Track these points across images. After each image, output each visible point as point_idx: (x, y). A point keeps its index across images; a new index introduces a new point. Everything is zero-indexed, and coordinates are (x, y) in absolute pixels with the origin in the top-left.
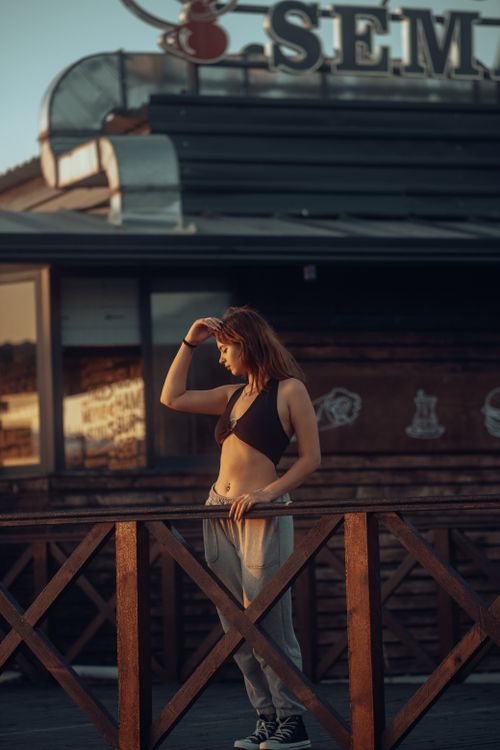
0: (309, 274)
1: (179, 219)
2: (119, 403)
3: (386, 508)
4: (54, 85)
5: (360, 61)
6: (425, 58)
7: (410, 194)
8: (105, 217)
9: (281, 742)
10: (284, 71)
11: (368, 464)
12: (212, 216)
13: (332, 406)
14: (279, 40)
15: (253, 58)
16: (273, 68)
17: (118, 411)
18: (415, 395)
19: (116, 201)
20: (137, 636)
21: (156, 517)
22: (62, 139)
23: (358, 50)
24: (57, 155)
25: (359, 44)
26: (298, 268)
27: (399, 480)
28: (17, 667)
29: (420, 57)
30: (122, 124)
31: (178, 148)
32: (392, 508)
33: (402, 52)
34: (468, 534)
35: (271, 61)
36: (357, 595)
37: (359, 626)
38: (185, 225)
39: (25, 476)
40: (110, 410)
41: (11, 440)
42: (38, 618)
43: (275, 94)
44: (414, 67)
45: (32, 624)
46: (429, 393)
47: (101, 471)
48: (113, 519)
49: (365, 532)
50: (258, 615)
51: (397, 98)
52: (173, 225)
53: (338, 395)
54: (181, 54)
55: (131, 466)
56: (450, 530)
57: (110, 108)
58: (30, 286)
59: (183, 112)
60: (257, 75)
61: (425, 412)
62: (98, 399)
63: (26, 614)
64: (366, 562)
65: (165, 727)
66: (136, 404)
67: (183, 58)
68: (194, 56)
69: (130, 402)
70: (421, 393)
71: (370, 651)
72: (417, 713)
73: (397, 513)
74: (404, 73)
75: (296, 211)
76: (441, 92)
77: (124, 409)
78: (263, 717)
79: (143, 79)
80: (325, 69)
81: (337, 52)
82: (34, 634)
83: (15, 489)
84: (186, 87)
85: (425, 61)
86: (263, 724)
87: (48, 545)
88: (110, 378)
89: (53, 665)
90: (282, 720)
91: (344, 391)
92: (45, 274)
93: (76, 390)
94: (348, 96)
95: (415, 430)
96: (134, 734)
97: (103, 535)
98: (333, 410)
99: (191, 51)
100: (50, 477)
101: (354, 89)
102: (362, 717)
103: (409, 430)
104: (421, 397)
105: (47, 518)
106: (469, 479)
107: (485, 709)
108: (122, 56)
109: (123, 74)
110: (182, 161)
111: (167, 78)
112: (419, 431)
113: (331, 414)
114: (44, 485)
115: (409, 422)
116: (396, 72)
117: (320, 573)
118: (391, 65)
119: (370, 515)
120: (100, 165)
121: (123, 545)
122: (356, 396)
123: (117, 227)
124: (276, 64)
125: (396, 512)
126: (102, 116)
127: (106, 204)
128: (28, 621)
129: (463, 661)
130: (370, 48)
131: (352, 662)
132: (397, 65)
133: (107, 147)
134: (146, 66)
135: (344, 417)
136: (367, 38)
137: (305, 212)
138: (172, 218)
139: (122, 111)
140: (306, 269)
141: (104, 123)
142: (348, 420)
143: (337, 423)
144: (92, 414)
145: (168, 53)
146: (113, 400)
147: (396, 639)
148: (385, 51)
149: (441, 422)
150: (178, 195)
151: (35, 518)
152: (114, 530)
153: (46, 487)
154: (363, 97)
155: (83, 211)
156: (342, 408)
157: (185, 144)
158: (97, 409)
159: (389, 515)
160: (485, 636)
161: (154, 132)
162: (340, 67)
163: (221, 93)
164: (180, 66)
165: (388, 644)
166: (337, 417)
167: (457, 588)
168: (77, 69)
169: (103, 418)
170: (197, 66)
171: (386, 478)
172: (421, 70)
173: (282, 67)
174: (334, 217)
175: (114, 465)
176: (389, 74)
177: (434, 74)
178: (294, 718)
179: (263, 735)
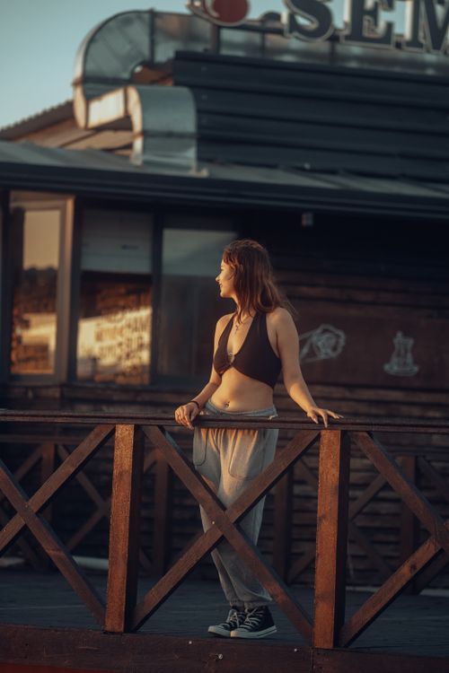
0: (307, 220)
1: (193, 163)
2: (129, 326)
3: (358, 428)
4: (90, 36)
5: (366, 34)
6: (425, 34)
7: (404, 156)
8: (127, 157)
9: (251, 631)
10: (297, 38)
11: (348, 394)
12: (223, 164)
13: (319, 340)
14: (295, 9)
15: (270, 24)
16: (287, 34)
17: (127, 333)
18: (395, 335)
19: (138, 144)
20: (128, 527)
21: (152, 422)
22: (94, 84)
23: (366, 23)
24: (89, 98)
25: (367, 18)
26: (297, 214)
27: (374, 411)
28: (21, 553)
29: (421, 34)
30: (149, 75)
31: (197, 100)
32: (363, 428)
33: (404, 28)
34: (434, 464)
35: (286, 28)
36: (327, 504)
37: (327, 532)
38: (199, 169)
39: (39, 384)
40: (121, 332)
41: (30, 353)
42: (41, 505)
43: (288, 58)
44: (415, 42)
45: (35, 511)
46: (406, 335)
47: (108, 384)
48: (114, 421)
49: (339, 447)
50: (237, 515)
51: (397, 69)
52: (188, 168)
53: (325, 331)
54: (205, 16)
55: (135, 381)
56: (417, 457)
57: (140, 60)
58: (56, 215)
59: (204, 68)
60: (272, 40)
61: (403, 352)
62: (110, 321)
63: (31, 500)
64: (337, 474)
65: (147, 610)
66: (143, 327)
67: (207, 20)
68: (217, 19)
69: (138, 325)
70: (399, 335)
71: (335, 554)
72: (373, 612)
73: (369, 433)
74: (405, 47)
75: (299, 165)
76: (437, 66)
77: (133, 331)
78: (234, 607)
79: (171, 36)
80: (334, 39)
81: (346, 24)
82: (37, 519)
83: (30, 394)
84: (209, 46)
85: (425, 38)
86: (235, 614)
87: (56, 447)
88: (122, 303)
89: (51, 548)
90: (250, 611)
91: (331, 328)
92: (70, 204)
93: (92, 313)
94: (353, 65)
95: (393, 367)
96: (120, 615)
97: (103, 435)
98: (320, 344)
99: (215, 14)
100: (62, 386)
101: (359, 59)
102: (324, 613)
103: (387, 367)
104: (399, 338)
105: (55, 416)
106: (437, 415)
107: (437, 618)
108: (153, 14)
109: (153, 31)
110: (200, 112)
111: (192, 37)
112: (395, 368)
113: (318, 348)
114: (56, 393)
115: (388, 360)
116: (398, 45)
117: (297, 489)
118: (394, 39)
119: (344, 433)
120: (126, 111)
121: (122, 445)
122: (341, 333)
123: (137, 167)
124: (291, 32)
125: (367, 432)
126: (131, 67)
127: (130, 146)
128: (32, 507)
129: (418, 569)
130: (376, 23)
131: (319, 564)
132: (399, 39)
133: (133, 95)
134: (174, 25)
135: (329, 351)
136: (374, 13)
137: (307, 166)
138: (187, 161)
139: (149, 64)
140: (304, 216)
141: (133, 73)
142: (333, 355)
143: (322, 356)
144: (104, 334)
145: (195, 15)
146: (123, 323)
147: (361, 553)
148: (390, 26)
149: (416, 362)
150: (194, 142)
151: (44, 416)
152: (114, 431)
153: (57, 395)
154: (366, 66)
155: (110, 150)
156: (327, 343)
157: (204, 97)
158: (108, 330)
159: (361, 434)
160: (440, 548)
161: (177, 84)
162: (348, 38)
163: (240, 53)
164: (204, 27)
165: (354, 557)
166: (323, 351)
167: (417, 502)
168: (111, 24)
169: (114, 338)
170: (219, 27)
171: (363, 408)
172: (420, 45)
173: (296, 34)
174: (333, 172)
175: (120, 380)
176: (392, 47)
177: (432, 50)
178: (261, 608)
179: (235, 623)
